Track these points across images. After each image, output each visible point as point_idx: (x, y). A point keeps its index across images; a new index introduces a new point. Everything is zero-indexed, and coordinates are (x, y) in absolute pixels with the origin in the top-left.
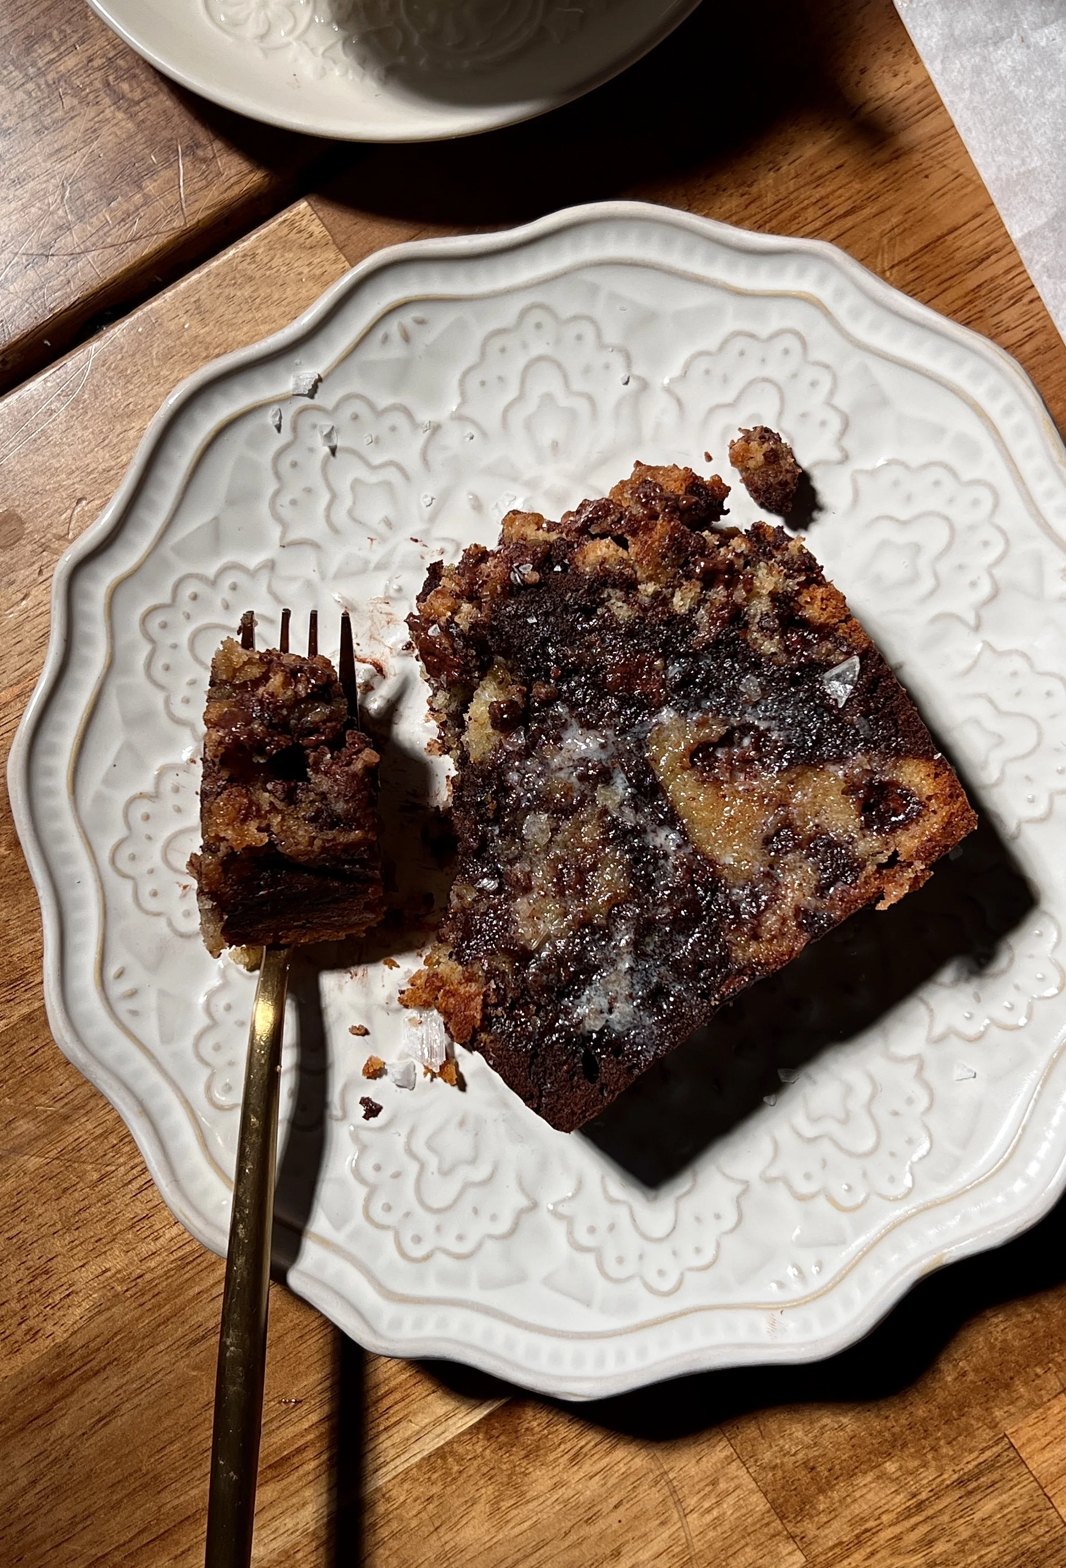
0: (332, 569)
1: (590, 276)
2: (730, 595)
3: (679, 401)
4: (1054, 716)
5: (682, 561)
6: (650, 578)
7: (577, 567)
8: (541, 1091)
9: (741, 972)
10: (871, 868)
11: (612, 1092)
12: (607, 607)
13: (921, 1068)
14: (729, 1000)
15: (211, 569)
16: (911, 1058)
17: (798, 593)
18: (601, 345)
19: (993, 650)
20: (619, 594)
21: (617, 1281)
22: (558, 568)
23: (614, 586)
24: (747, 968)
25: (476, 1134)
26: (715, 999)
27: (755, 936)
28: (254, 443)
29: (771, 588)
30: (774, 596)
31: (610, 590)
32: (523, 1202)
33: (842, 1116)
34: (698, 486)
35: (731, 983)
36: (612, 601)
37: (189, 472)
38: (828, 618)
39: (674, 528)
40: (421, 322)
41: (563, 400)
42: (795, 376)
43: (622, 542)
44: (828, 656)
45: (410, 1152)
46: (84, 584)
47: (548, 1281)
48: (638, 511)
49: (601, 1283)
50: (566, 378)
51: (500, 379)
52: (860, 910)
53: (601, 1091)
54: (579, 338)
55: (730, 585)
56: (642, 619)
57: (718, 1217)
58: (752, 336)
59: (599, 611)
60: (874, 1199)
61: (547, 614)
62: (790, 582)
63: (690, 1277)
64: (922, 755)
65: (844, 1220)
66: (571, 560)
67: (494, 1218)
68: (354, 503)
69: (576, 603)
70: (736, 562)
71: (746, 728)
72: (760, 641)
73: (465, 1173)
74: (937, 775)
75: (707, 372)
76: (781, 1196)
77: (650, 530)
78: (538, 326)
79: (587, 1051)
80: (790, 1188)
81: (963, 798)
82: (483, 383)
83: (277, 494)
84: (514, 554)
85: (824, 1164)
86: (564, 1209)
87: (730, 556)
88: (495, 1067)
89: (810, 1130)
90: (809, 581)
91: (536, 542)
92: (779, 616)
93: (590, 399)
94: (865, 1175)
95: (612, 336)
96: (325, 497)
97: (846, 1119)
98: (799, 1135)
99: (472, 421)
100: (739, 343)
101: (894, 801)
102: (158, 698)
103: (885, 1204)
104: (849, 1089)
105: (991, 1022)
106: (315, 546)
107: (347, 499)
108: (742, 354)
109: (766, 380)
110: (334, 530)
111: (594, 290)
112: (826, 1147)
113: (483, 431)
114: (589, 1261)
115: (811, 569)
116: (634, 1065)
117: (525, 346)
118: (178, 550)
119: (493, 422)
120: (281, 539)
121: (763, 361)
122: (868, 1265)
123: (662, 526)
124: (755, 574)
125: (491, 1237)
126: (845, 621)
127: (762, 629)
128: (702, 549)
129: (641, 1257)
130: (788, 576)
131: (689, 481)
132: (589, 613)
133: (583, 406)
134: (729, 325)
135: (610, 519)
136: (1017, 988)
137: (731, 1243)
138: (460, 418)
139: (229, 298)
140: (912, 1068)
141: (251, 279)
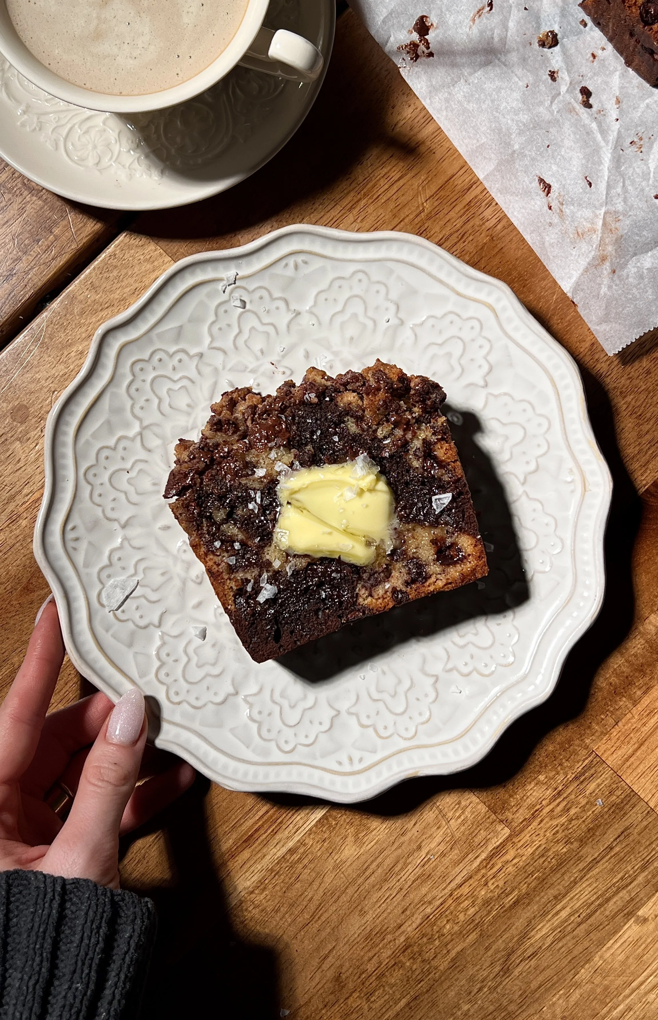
0: (230, 365)
1: (390, 264)
2: (404, 436)
3: (416, 335)
4: (546, 536)
5: (386, 414)
7: (337, 402)
8: (251, 641)
9: (359, 610)
10: (434, 581)
11: (284, 650)
12: (346, 425)
13: (436, 681)
14: (351, 622)
15: (172, 349)
16: (433, 676)
17: (436, 443)
18: (387, 299)
19: (528, 496)
20: (353, 420)
21: (265, 740)
22: (327, 399)
23: (352, 416)
24: (363, 609)
25: (219, 652)
26: (344, 620)
27: (371, 595)
28: (210, 296)
29: (424, 437)
30: (424, 441)
31: (349, 418)
32: (231, 690)
33: (393, 693)
34: (404, 378)
35: (353, 614)
36: (349, 423)
38: (447, 458)
39: (387, 397)
40: (305, 263)
41: (362, 318)
42: (473, 340)
43: (361, 396)
45: (185, 652)
46: (110, 339)
47: (232, 730)
48: (373, 384)
49: (257, 738)
50: (366, 308)
51: (335, 300)
53: (279, 648)
54: (378, 292)
55: (405, 430)
56: (361, 435)
57: (320, 723)
58: (458, 316)
59: (342, 425)
60: (396, 737)
61: (316, 419)
62: (433, 437)
63: (300, 748)
64: (472, 534)
65: (379, 741)
66: (335, 397)
67: (216, 694)
68: (249, 338)
69: (332, 418)
70: (411, 421)
72: (412, 460)
73: (208, 669)
74: (476, 546)
75: (433, 326)
76: (353, 721)
77: (376, 395)
78: (360, 281)
79: (278, 628)
80: (358, 720)
81: (485, 560)
82: (326, 300)
83: (213, 323)
84: (308, 387)
85: (378, 713)
86: (250, 699)
87: (410, 417)
88: (233, 624)
89: (376, 696)
90: (443, 439)
91: (320, 385)
92: (424, 451)
93: (375, 322)
94: (395, 723)
95: (394, 295)
96: (236, 331)
97: (394, 695)
98: (370, 697)
99: (316, 316)
100: (451, 317)
101: (453, 551)
102: (129, 403)
103: (401, 739)
104: (400, 682)
105: (475, 669)
106: (225, 352)
107: (246, 335)
108: (452, 322)
109: (460, 338)
110: (236, 348)
111: (391, 272)
112: (381, 705)
113: (320, 323)
114: (254, 726)
115: (445, 433)
116: (298, 640)
117: (351, 288)
118: (159, 336)
119: (326, 318)
120: (209, 345)
121: (460, 329)
122: (383, 766)
123: (381, 394)
124: (419, 428)
125: (212, 702)
126: (454, 462)
127: (415, 455)
128: (398, 410)
129: (279, 732)
130: (434, 434)
131: (400, 375)
132: (337, 425)
133: (370, 324)
134: (450, 307)
135: (358, 384)
136: (491, 657)
137: (323, 738)
138: (311, 312)
139: (107, 278)
140: (433, 680)
141: (116, 267)
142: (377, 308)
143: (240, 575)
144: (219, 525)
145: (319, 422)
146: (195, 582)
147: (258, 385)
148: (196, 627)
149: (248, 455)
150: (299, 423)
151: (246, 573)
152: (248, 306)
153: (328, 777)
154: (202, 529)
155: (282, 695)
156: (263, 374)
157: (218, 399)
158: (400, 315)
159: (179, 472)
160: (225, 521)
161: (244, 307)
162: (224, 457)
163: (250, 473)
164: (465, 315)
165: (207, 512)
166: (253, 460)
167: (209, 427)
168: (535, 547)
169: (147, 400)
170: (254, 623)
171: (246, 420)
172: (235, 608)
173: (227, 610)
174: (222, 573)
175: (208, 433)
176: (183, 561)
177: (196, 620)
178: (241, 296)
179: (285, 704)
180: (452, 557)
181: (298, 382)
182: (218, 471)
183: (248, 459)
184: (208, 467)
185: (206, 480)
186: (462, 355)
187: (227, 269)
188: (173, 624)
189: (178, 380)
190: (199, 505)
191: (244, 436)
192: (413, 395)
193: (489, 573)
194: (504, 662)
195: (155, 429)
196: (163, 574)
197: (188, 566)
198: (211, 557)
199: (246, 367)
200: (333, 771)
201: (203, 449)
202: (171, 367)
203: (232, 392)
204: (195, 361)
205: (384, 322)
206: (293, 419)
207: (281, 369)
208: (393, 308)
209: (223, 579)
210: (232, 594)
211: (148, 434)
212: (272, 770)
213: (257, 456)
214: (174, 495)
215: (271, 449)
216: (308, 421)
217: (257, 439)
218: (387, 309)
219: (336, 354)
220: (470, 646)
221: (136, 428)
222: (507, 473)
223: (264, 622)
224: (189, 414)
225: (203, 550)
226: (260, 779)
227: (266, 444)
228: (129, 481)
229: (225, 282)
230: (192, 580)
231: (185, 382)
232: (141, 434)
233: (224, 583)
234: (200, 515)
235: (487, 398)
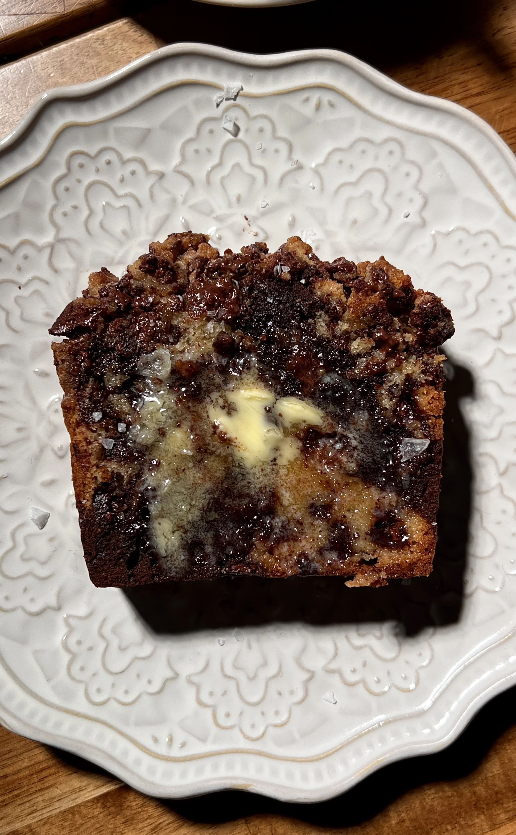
0: (193, 201)
1: (437, 146)
2: (385, 361)
3: (435, 245)
4: (508, 548)
5: (372, 324)
6: (349, 321)
7: (314, 288)
8: (97, 554)
9: (249, 565)
10: (357, 558)
11: (135, 581)
12: (315, 321)
13: (310, 679)
14: (233, 575)
15: (128, 154)
16: (308, 671)
17: (422, 385)
18: (416, 187)
19: (502, 491)
20: (327, 318)
21: (73, 679)
22: (303, 281)
23: (327, 312)
24: (254, 566)
25: (55, 551)
26: (225, 570)
27: (271, 551)
28: (198, 104)
29: (410, 372)
30: (408, 378)
31: (323, 313)
32: (53, 602)
33: (251, 675)
34: (409, 289)
35: (239, 567)
36: (320, 320)
37: (153, 94)
38: (429, 409)
39: (381, 303)
40: (332, 105)
41: (376, 201)
42: (504, 276)
43: (347, 291)
44: (414, 430)
45: (13, 535)
46: (54, 112)
47: (36, 653)
48: (369, 281)
49: (63, 673)
50: (386, 190)
51: (351, 166)
52: (336, 576)
53: (130, 576)
54: (408, 175)
55: (389, 355)
56: (329, 341)
57: (150, 682)
58: (497, 239)
59: (310, 321)
60: (237, 731)
61: (280, 302)
62: (422, 376)
63: (113, 704)
64: (427, 517)
65: (214, 730)
66: (313, 282)
67: (32, 600)
68: (228, 175)
69: (300, 307)
70: (401, 345)
71: (343, 437)
72: (383, 397)
73: (33, 566)
74: (426, 533)
75: (461, 242)
76: (190, 694)
77: (367, 295)
78: (391, 153)
79: (138, 550)
80: (198, 693)
81: (432, 555)
82: (341, 162)
83: (191, 140)
84: (284, 257)
85: (225, 693)
86: (72, 622)
87: (400, 340)
88: (81, 525)
89: (229, 671)
90: (432, 383)
91: (300, 260)
92: (403, 391)
93: (391, 211)
94: (241, 714)
95: (425, 186)
96: (216, 161)
97: (252, 679)
98: (222, 670)
99: (321, 179)
100: (488, 238)
101: (394, 531)
102: (51, 202)
103: (241, 736)
104: (265, 664)
105: (363, 681)
106: (192, 182)
107: (226, 170)
108: (485, 245)
109: (488, 268)
110: (208, 182)
111: (434, 154)
112: (232, 685)
113: (322, 189)
114: (66, 658)
115: (437, 377)
116: (157, 575)
117: (376, 158)
118: (118, 131)
119: (331, 186)
120: (177, 166)
121: (493, 257)
122: (208, 762)
123: (375, 298)
124: (406, 359)
125: (24, 609)
126: (436, 418)
127: (389, 391)
128: (388, 326)
129: (94, 675)
130: (424, 372)
131: (406, 283)
132: (303, 317)
133: (384, 212)
134: (489, 224)
135: (349, 275)
136: (389, 673)
137: (146, 701)
138: (316, 171)
139: (82, 63)
140: (305, 676)
141: (99, 54)
142: (400, 195)
143: (113, 466)
144: (109, 392)
145: (281, 306)
146: (55, 453)
147: (220, 238)
148: (37, 510)
149: (177, 316)
150: (255, 299)
151: (121, 466)
152: (241, 135)
153: (135, 752)
154: (84, 390)
155: (114, 631)
156: (231, 227)
157: (162, 239)
158: (425, 214)
159: (80, 307)
160: (118, 390)
161: (236, 135)
162: (145, 309)
163: (171, 340)
164: (506, 241)
165: (97, 370)
166: (181, 325)
167: (139, 263)
168: (490, 557)
169: (75, 207)
170: (108, 533)
171: (189, 273)
172: (92, 505)
173: (79, 505)
174: (90, 455)
175: (135, 272)
176: (50, 422)
177: (39, 500)
178: (237, 119)
179: (115, 642)
180: (391, 538)
181: (273, 249)
182: (131, 323)
183: (175, 322)
184: (119, 313)
185: (111, 329)
186: (482, 291)
187: (232, 77)
188: (11, 496)
189: (122, 196)
190: (91, 359)
191: (180, 290)
192: (415, 314)
193: (431, 574)
194: (403, 685)
195: (73, 246)
196: (19, 430)
197: (55, 431)
198: (84, 429)
199: (212, 211)
200: (144, 747)
201: (122, 289)
202: (119, 176)
203: (183, 235)
204: (152, 179)
205: (402, 215)
206: (251, 290)
207: (255, 229)
208: (419, 201)
209: (89, 462)
210: (93, 486)
211: (61, 249)
212: (69, 721)
213: (188, 322)
214: (63, 334)
215: (209, 319)
216: (269, 300)
217: (196, 300)
218: (411, 201)
219: (329, 234)
220: (367, 650)
221: (49, 238)
222: (486, 454)
223: (122, 536)
224: (121, 243)
225: (76, 417)
226: (49, 727)
227: (204, 311)
228: (17, 300)
229: (223, 94)
230: (53, 450)
231: (130, 202)
232: (52, 247)
233: (88, 469)
234: (89, 372)
235: (495, 354)
